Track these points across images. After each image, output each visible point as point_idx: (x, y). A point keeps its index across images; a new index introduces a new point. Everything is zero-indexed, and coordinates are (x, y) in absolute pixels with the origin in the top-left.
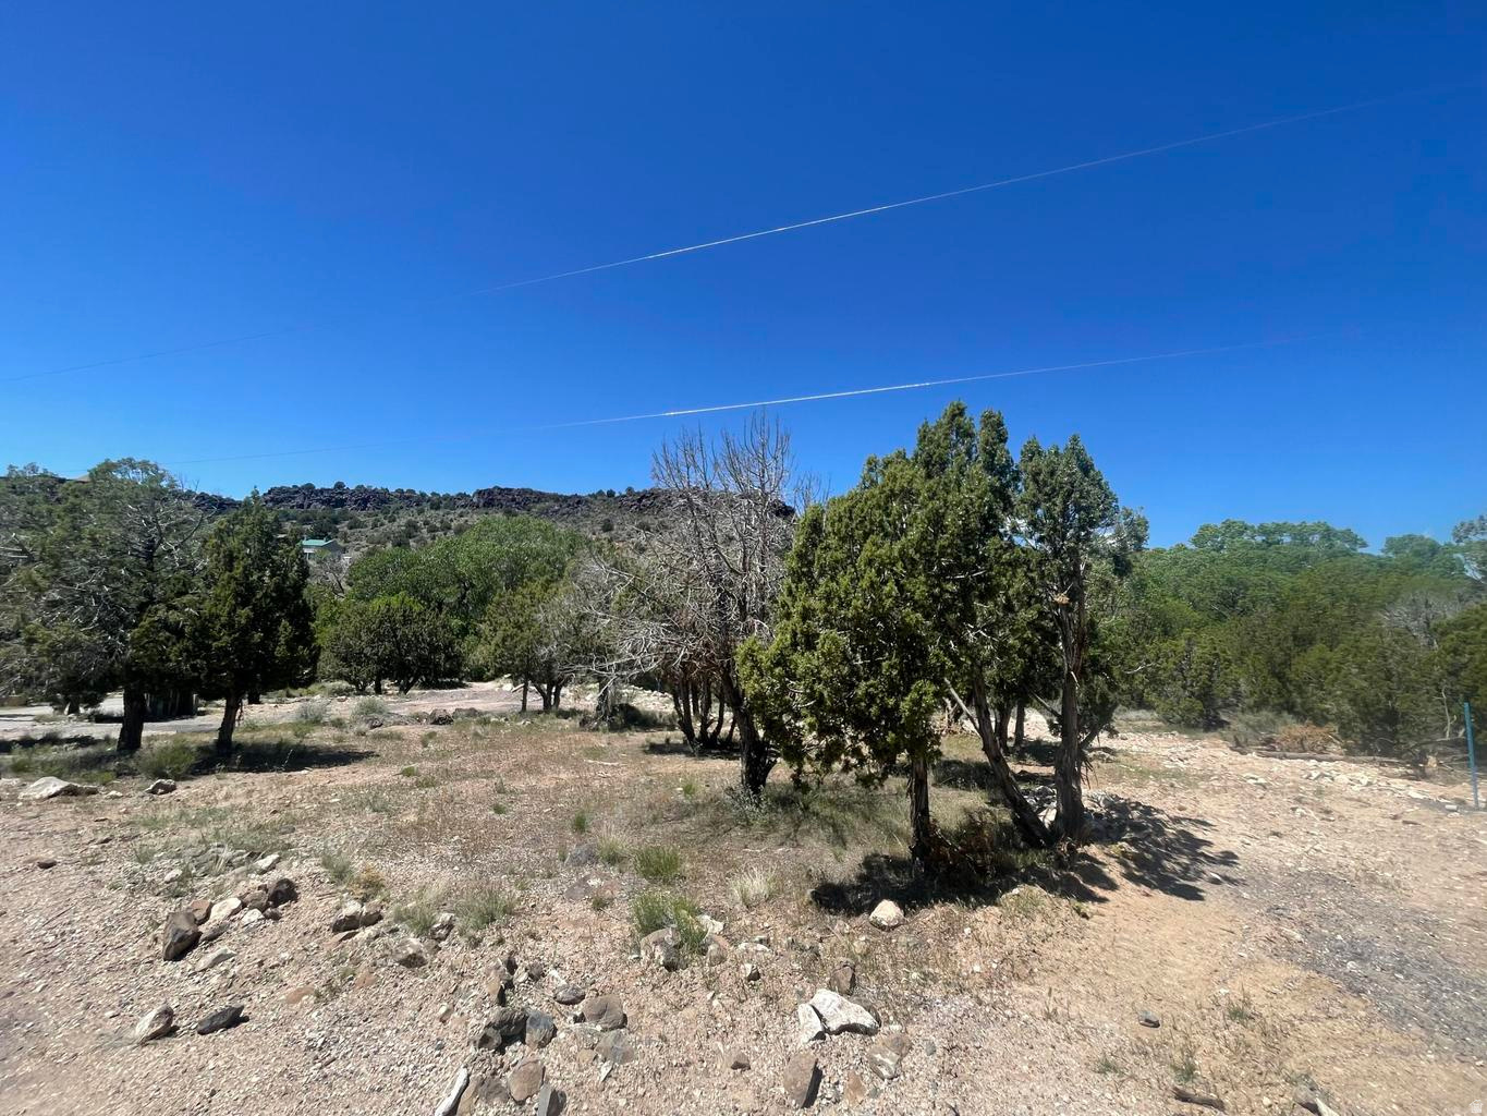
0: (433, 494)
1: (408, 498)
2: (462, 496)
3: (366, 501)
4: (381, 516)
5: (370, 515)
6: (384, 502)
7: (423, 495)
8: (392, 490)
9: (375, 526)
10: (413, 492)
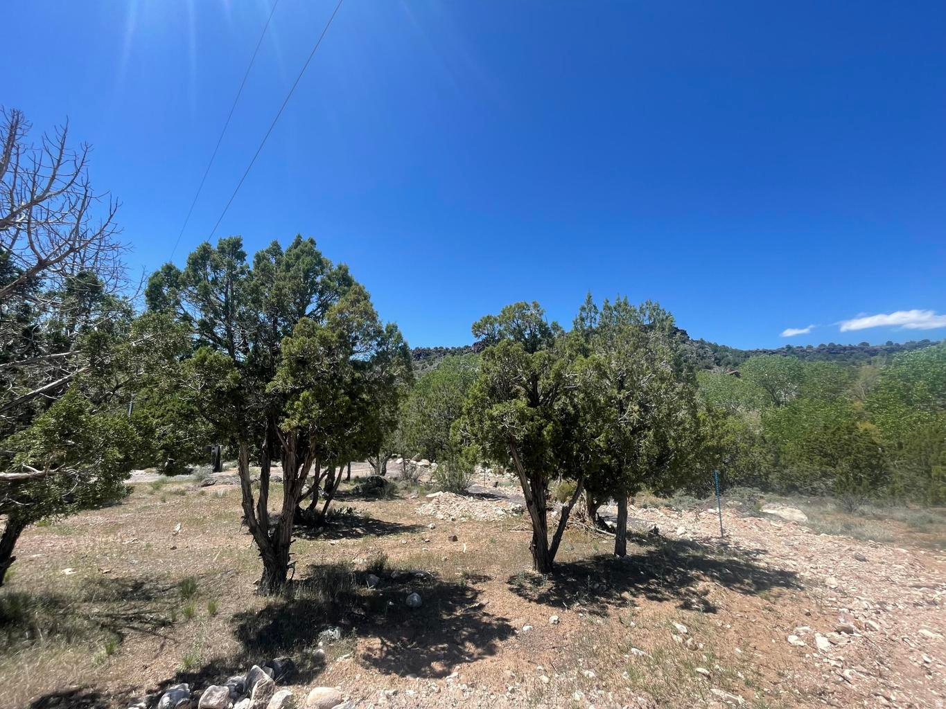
0: (452, 348)
1: (440, 351)
2: (467, 347)
3: (419, 355)
4: (426, 363)
5: (421, 363)
6: (428, 355)
7: (447, 349)
8: (432, 348)
9: (423, 368)
10: (442, 348)
